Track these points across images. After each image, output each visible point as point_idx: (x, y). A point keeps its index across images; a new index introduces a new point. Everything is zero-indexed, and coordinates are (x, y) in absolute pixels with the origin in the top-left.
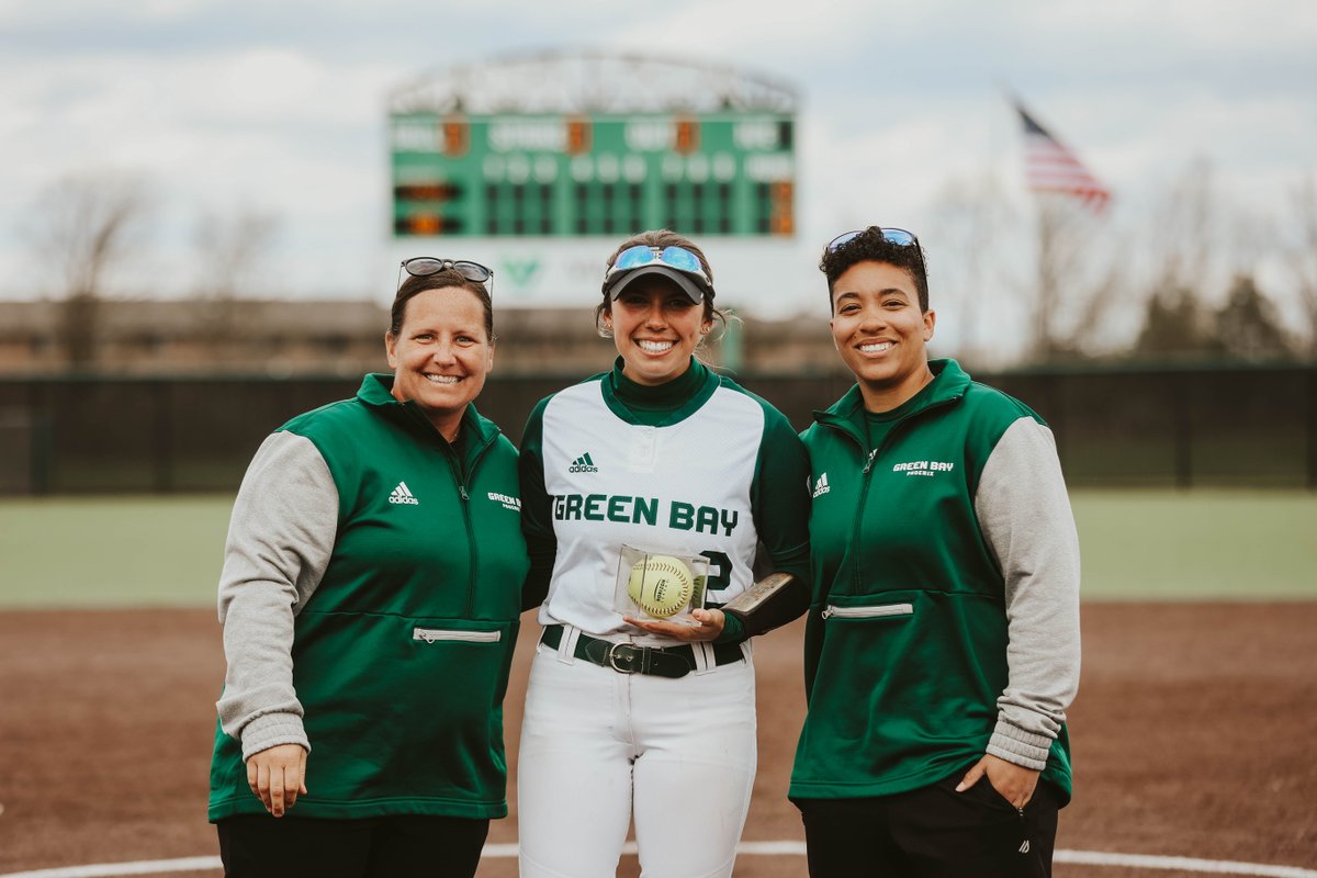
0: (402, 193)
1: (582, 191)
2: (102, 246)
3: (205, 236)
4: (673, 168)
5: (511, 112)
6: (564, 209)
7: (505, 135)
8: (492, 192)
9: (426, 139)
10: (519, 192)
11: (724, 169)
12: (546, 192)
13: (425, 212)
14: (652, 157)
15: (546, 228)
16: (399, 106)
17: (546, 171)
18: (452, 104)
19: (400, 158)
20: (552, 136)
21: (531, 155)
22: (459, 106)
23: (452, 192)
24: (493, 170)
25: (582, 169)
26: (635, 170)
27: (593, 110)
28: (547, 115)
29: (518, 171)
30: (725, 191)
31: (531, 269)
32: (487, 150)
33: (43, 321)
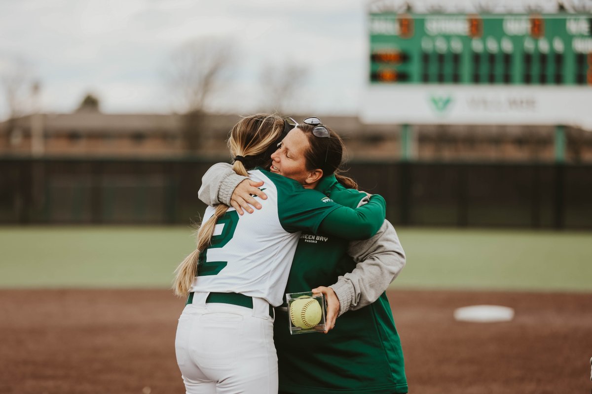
0: (375, 58)
1: (477, 58)
2: (207, 83)
3: (267, 77)
4: (529, 45)
5: (438, 12)
6: (466, 68)
7: (434, 26)
8: (426, 58)
9: (390, 28)
10: (441, 58)
11: (559, 46)
12: (456, 58)
13: (387, 69)
14: (517, 39)
15: (456, 79)
16: (375, 9)
17: (457, 46)
18: (405, 8)
19: (375, 38)
20: (461, 27)
21: (448, 37)
22: (409, 9)
23: (404, 57)
24: (427, 45)
25: (477, 46)
26: (507, 46)
27: (485, 11)
28: (458, 14)
29: (441, 46)
30: (559, 58)
31: (447, 102)
32: (424, 33)
33: (173, 125)
